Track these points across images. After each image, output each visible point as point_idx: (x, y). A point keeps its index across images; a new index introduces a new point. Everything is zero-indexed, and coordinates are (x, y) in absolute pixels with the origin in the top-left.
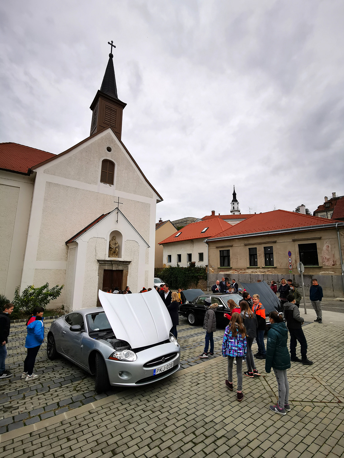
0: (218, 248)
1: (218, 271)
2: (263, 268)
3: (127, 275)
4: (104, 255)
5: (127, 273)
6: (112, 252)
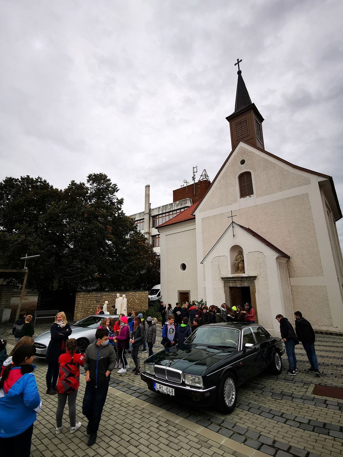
4: (228, 273)
5: (254, 290)
6: (236, 268)
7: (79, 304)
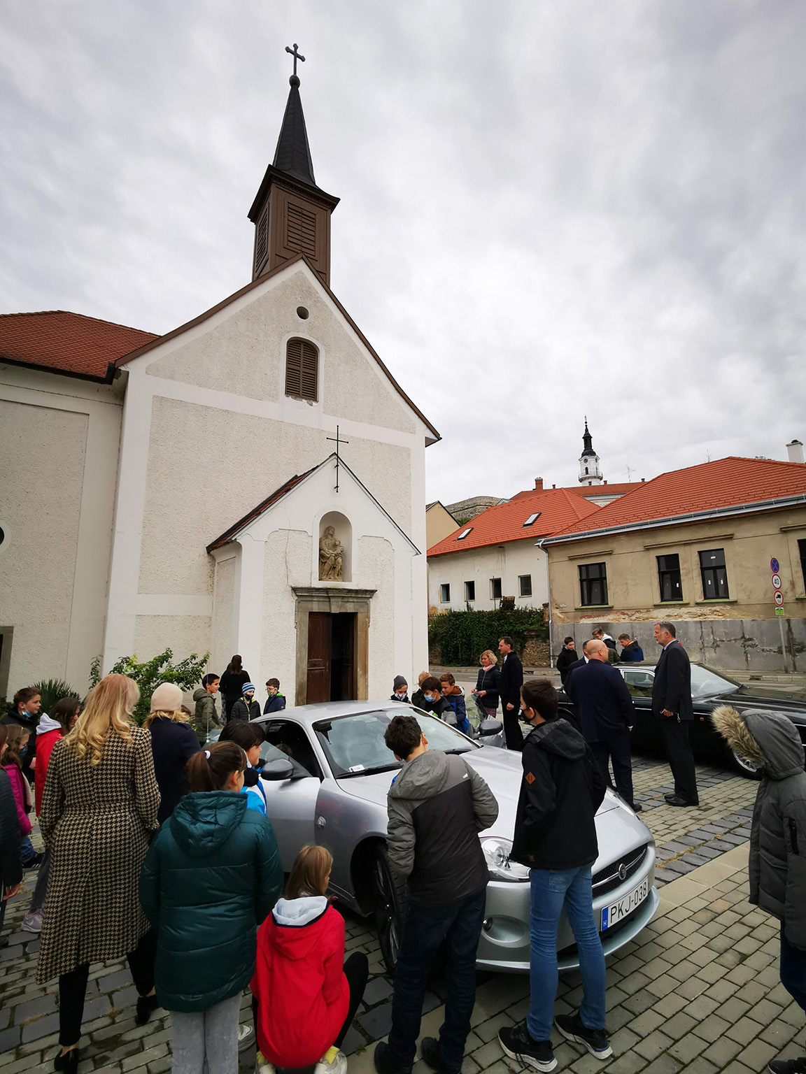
0: (574, 559)
1: (575, 618)
2: (698, 604)
3: (367, 625)
4: (310, 576)
5: (367, 620)
6: (327, 567)
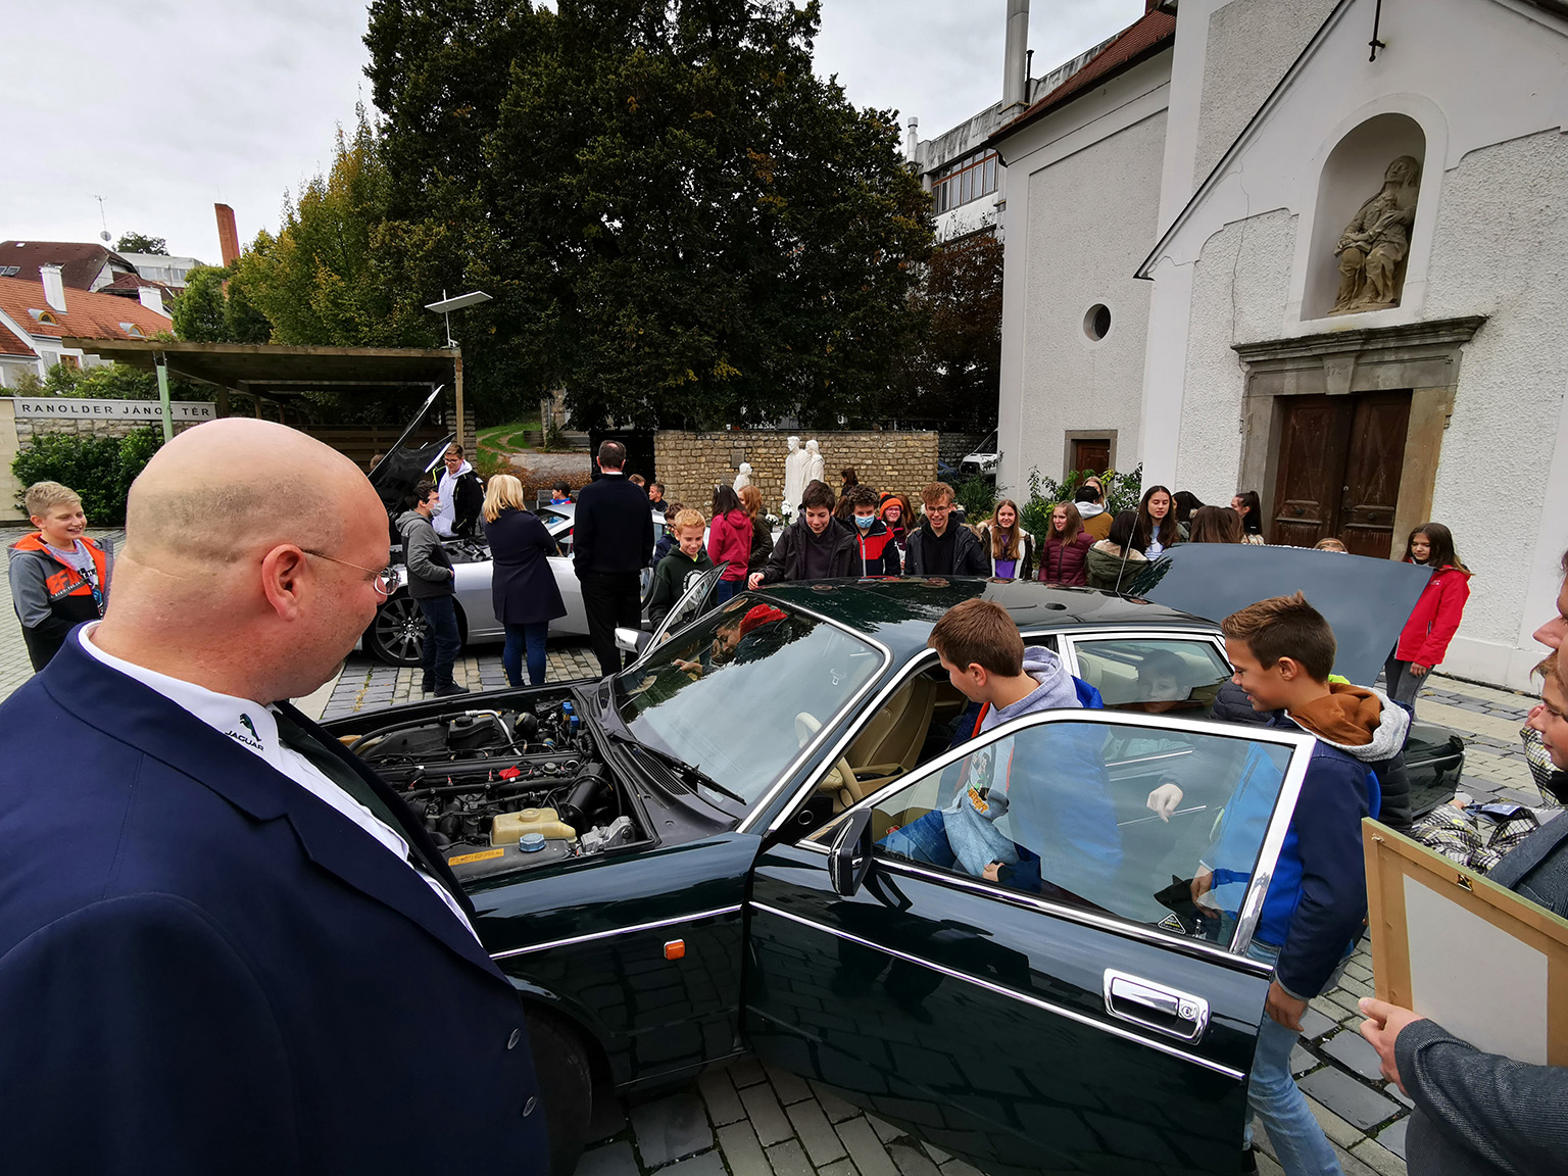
3: (1439, 424)
7: (666, 474)
